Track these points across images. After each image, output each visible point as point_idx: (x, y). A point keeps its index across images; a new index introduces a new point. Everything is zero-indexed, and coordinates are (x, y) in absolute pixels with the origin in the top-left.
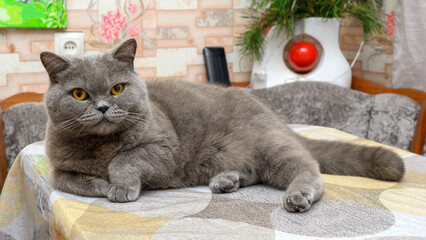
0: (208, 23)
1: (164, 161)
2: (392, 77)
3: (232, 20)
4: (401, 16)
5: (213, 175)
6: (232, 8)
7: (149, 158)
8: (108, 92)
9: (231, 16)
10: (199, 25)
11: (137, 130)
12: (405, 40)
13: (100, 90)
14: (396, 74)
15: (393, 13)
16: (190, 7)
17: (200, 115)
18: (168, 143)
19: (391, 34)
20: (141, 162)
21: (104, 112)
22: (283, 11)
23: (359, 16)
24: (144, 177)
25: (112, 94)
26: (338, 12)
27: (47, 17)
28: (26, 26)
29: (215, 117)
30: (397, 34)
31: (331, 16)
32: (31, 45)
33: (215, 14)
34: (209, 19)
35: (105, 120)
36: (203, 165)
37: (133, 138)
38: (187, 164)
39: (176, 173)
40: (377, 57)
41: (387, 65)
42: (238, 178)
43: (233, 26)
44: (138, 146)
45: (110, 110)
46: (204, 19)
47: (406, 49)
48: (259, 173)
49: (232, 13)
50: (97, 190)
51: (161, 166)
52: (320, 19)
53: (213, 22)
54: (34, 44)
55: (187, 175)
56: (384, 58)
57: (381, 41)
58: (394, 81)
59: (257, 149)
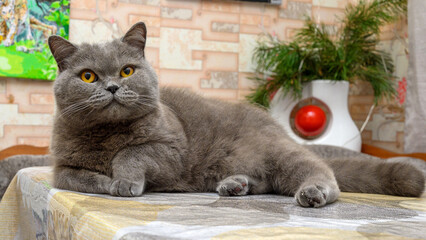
0: (212, 85)
1: (170, 162)
2: (404, 143)
3: (237, 83)
4: (413, 78)
5: (221, 178)
6: (238, 71)
7: (155, 156)
8: (118, 74)
9: (236, 79)
10: (203, 86)
11: (148, 125)
12: (418, 102)
13: (109, 70)
14: (408, 139)
15: (404, 79)
16: (194, 68)
17: (209, 120)
18: (177, 145)
19: (402, 101)
20: (146, 158)
21: (113, 93)
22: (290, 71)
23: (369, 78)
24: (148, 174)
25: (121, 76)
26: (348, 75)
27: (48, 69)
28: (26, 76)
29: (224, 123)
30: (410, 98)
31: (340, 78)
32: (30, 97)
33: (219, 76)
34: (213, 81)
35: (114, 101)
36: (210, 168)
37: (143, 132)
38: (195, 166)
39: (183, 176)
40: (388, 126)
41: (398, 133)
42: (247, 182)
43: (238, 89)
44: (147, 143)
45: (120, 90)
46: (209, 80)
47: (419, 111)
48: (270, 178)
49: (237, 76)
50: (100, 186)
51: (167, 166)
52: (328, 81)
53: (217, 84)
54: (33, 96)
55: (194, 179)
56: (396, 126)
57: (392, 108)
58: (406, 147)
59: (268, 154)
